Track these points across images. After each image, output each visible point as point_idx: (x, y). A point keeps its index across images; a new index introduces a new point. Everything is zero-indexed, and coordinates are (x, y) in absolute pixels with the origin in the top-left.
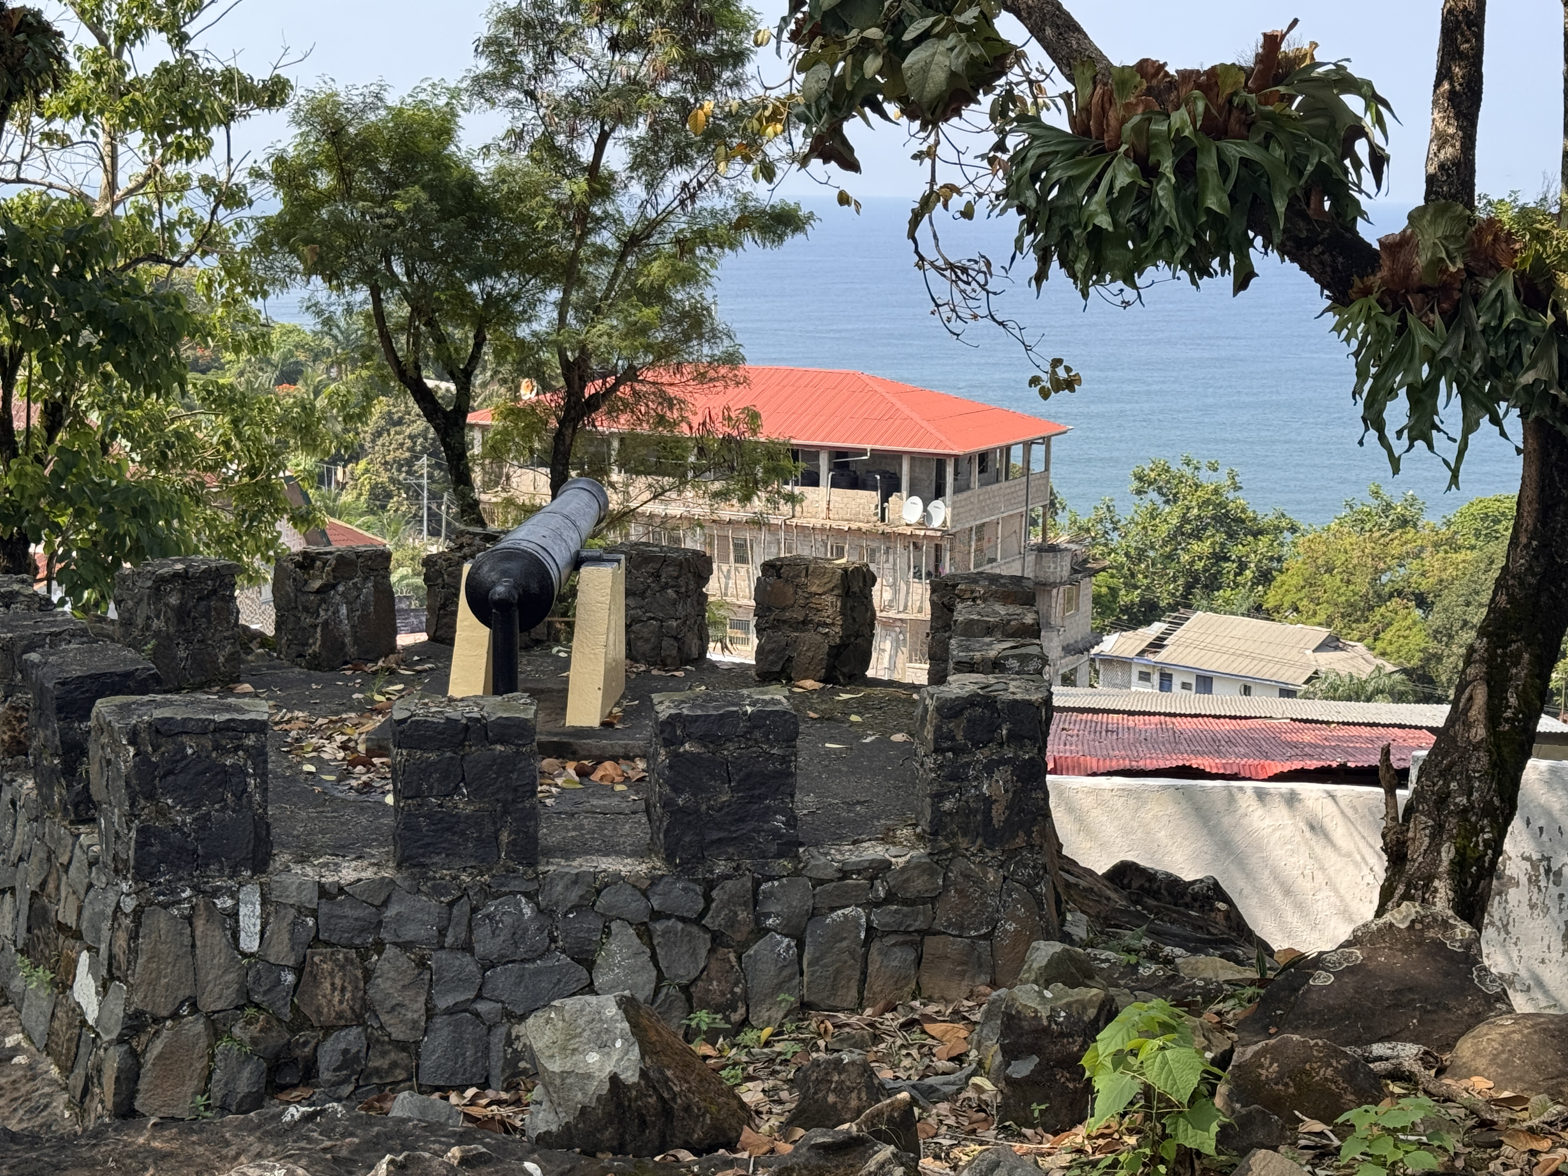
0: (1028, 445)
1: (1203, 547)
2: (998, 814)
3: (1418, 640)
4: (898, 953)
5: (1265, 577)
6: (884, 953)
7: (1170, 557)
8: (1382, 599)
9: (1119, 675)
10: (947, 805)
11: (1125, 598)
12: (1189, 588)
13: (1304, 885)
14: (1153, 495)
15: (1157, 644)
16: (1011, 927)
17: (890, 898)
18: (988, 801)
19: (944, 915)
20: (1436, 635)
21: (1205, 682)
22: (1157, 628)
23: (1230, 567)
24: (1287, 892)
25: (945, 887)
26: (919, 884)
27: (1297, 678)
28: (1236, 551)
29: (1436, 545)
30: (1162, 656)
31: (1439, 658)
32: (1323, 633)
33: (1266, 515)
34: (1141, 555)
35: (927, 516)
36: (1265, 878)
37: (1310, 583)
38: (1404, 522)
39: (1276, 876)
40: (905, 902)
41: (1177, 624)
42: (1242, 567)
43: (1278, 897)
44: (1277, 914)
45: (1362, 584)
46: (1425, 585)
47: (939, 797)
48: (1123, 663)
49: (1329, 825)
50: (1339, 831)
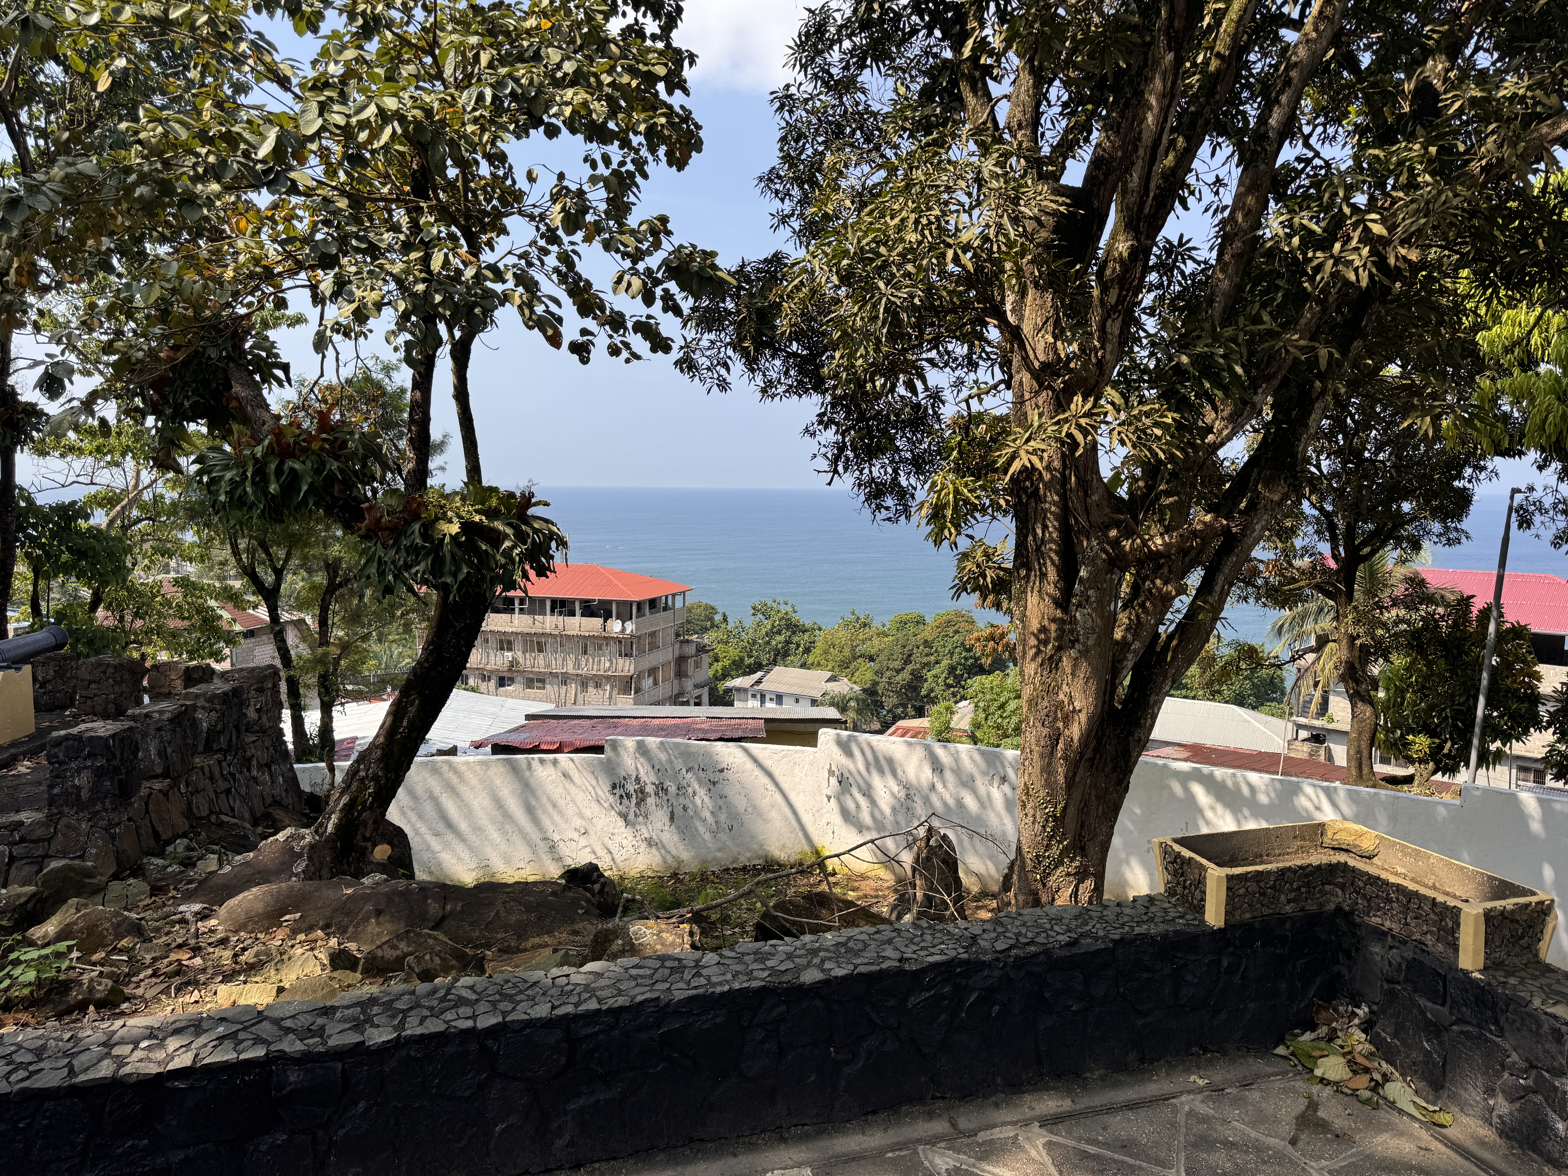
0: (674, 595)
1: (781, 638)
2: (85, 794)
3: (869, 676)
4: (27, 868)
5: (807, 651)
6: (19, 869)
7: (768, 643)
8: (855, 658)
9: (742, 695)
10: (56, 791)
11: (747, 661)
12: (776, 655)
13: (561, 802)
14: (760, 616)
15: (759, 682)
16: (93, 851)
17: (23, 840)
18: (79, 788)
19: (55, 846)
20: (876, 673)
21: (779, 698)
22: (759, 674)
23: (793, 646)
24: (554, 806)
25: (55, 833)
26: (40, 832)
27: (817, 695)
28: (795, 639)
29: (878, 635)
30: (761, 687)
31: (877, 683)
32: (829, 674)
33: (807, 622)
34: (754, 642)
35: (623, 630)
36: (544, 800)
37: (826, 652)
38: (865, 625)
39: (549, 799)
40: (33, 842)
41: (768, 672)
42: (798, 646)
43: (550, 809)
44: (551, 817)
45: (847, 652)
46: (873, 651)
47: (51, 787)
48: (745, 690)
49: (571, 773)
50: (576, 776)
